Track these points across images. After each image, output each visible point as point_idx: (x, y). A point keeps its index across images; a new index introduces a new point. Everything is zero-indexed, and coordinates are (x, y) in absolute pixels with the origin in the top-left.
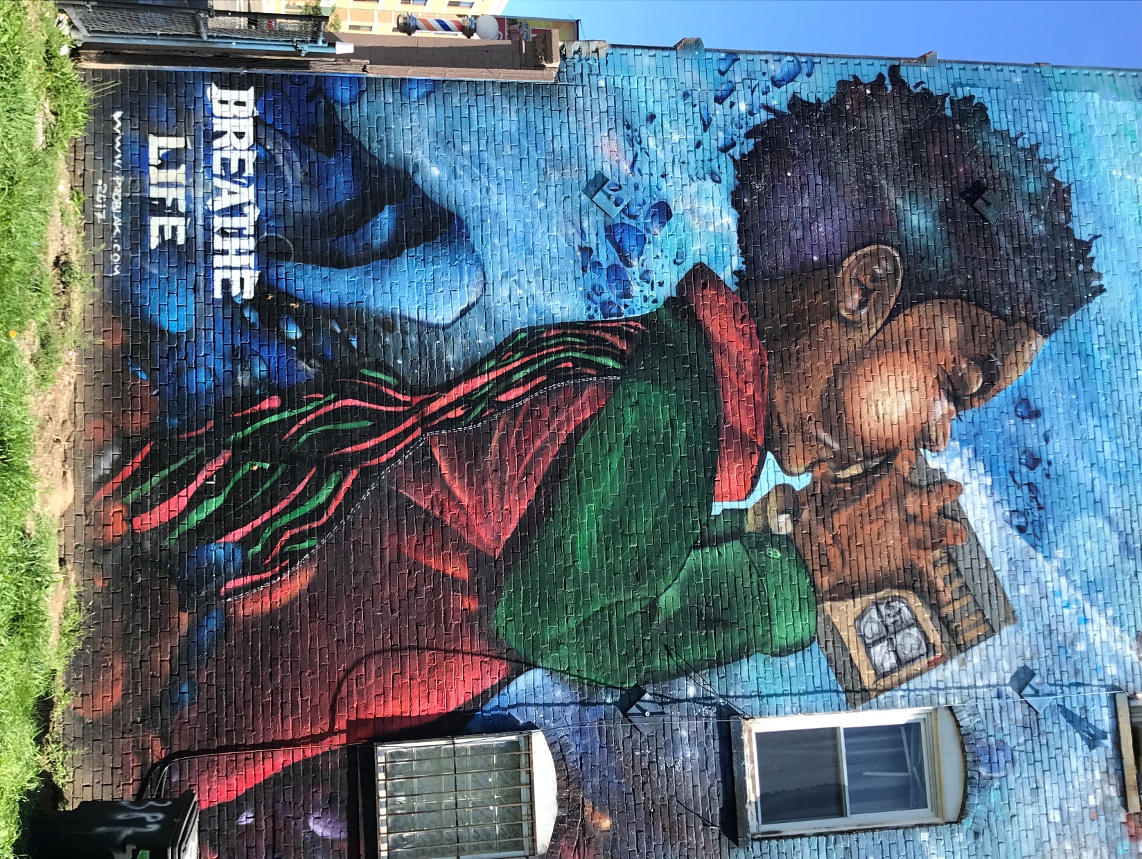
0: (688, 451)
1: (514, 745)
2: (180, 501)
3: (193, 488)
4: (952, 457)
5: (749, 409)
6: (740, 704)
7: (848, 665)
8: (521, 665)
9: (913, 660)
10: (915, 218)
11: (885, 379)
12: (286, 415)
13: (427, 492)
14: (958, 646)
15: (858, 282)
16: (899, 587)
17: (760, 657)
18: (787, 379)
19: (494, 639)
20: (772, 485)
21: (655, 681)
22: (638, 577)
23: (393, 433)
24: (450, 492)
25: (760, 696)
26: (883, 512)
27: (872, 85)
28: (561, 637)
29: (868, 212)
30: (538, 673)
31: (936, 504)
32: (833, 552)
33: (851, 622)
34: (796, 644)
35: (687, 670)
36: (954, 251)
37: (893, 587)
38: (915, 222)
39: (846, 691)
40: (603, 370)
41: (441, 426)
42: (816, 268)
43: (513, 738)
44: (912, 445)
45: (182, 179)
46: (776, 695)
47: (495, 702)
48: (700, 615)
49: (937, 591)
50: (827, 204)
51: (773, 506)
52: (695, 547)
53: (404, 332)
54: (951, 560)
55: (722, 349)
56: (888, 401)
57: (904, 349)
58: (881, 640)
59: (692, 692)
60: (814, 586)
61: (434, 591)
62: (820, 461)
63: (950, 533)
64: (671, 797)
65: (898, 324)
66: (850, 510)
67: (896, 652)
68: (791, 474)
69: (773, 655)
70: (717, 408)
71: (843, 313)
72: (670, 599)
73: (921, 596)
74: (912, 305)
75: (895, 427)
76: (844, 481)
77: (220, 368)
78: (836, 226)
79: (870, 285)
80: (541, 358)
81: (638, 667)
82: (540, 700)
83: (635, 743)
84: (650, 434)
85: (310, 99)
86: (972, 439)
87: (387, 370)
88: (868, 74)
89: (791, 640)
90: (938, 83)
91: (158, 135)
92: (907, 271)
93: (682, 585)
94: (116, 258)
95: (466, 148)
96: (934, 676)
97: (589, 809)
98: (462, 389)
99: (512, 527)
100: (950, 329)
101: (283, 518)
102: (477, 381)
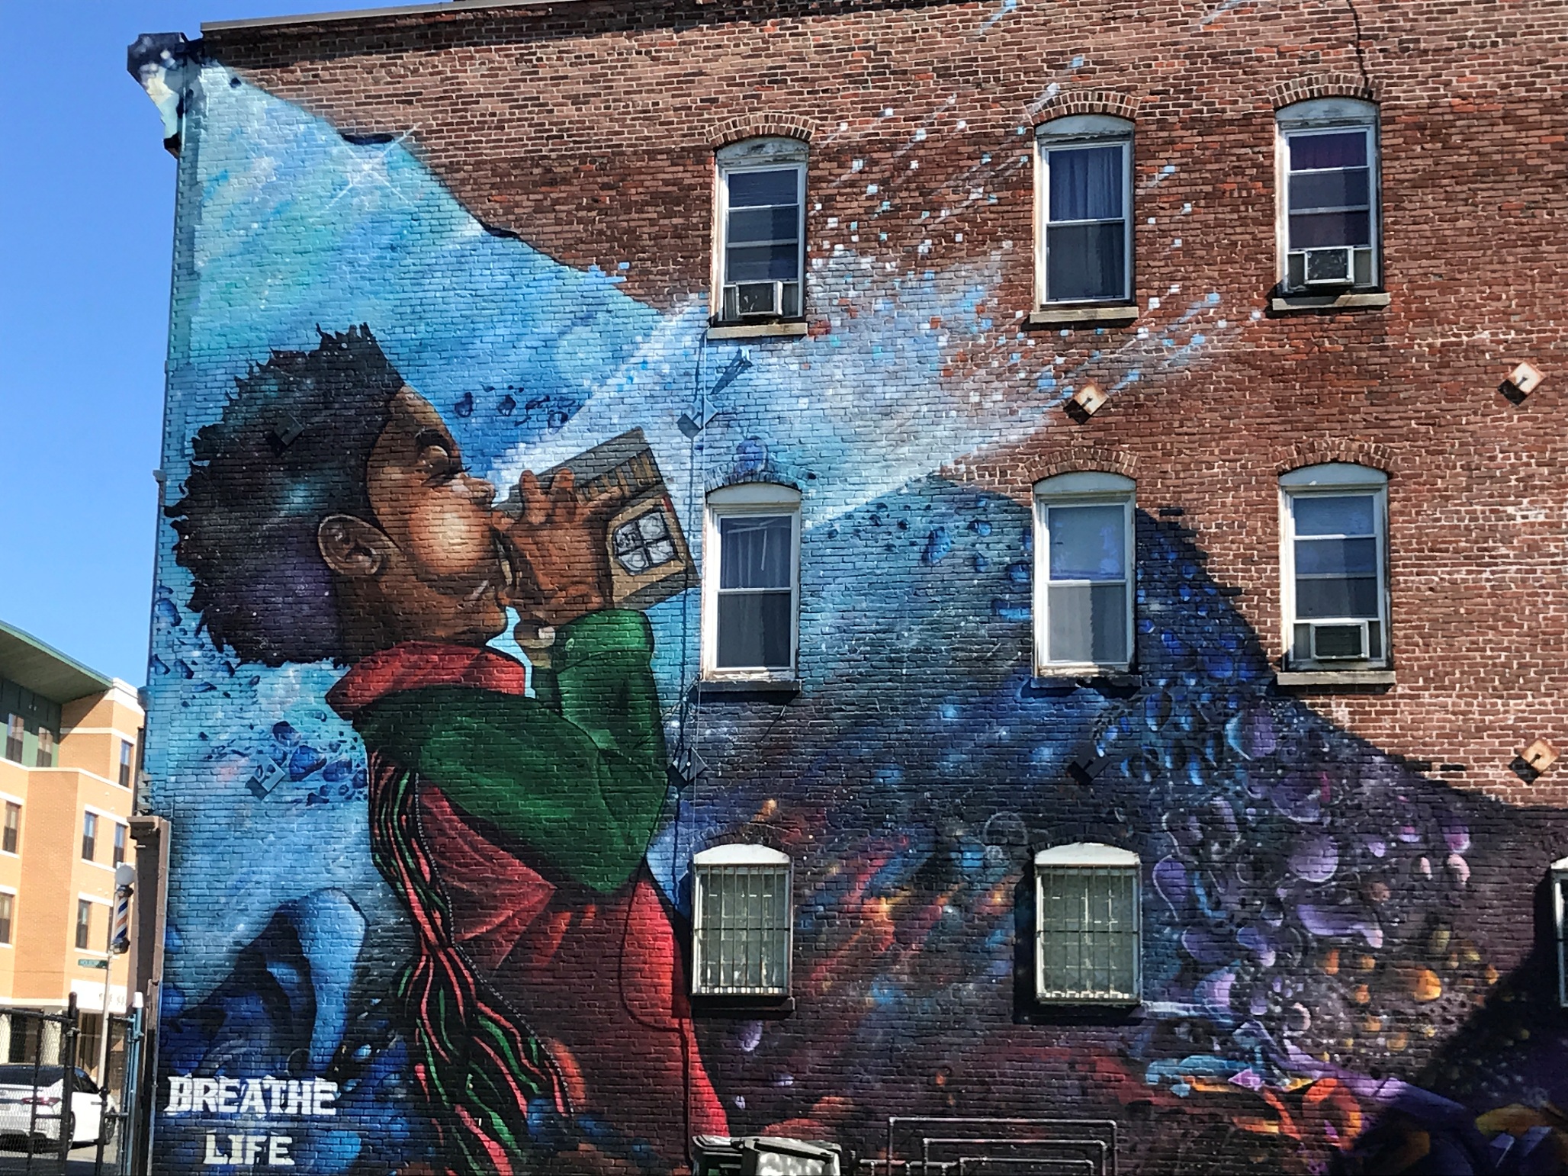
0: (482, 715)
1: (704, 879)
2: (492, 1146)
3: (483, 1137)
4: (500, 478)
5: (451, 660)
6: (689, 680)
7: (665, 584)
8: (643, 870)
9: (665, 525)
10: (296, 500)
11: (430, 536)
12: (430, 1059)
13: (500, 945)
14: (658, 483)
15: (349, 555)
16: (605, 533)
17: (653, 661)
18: (427, 624)
19: (620, 893)
20: (513, 642)
21: (665, 755)
22: (581, 765)
23: (450, 972)
24: (502, 925)
25: (683, 664)
26: (543, 543)
27: (181, 534)
28: (623, 835)
29: (290, 543)
30: (649, 855)
31: (539, 496)
32: (573, 591)
33: (630, 579)
34: (645, 629)
35: (659, 726)
36: (326, 466)
37: (605, 539)
38: (300, 500)
39: (686, 588)
40: (410, 788)
41: (447, 931)
42: (334, 594)
43: (698, 880)
44: (488, 514)
45: (240, 1138)
46: (684, 650)
48: (615, 713)
49: (611, 499)
50: (281, 581)
51: (531, 643)
52: (561, 713)
53: (369, 960)
54: (586, 485)
55: (398, 682)
56: (450, 534)
57: (407, 517)
58: (647, 552)
59: (676, 724)
60: (600, 610)
61: (580, 940)
62: (497, 598)
63: (564, 485)
64: (757, 747)
65: (386, 521)
66: (540, 574)
67: (658, 541)
68: (506, 624)
69: (652, 650)
70: (448, 688)
71: (374, 571)
72: (600, 739)
73: (614, 514)
74: (370, 507)
75: (473, 528)
76: (514, 577)
77: (391, 1112)
78: (300, 573)
79: (352, 545)
80: (397, 842)
81: (652, 769)
82: (671, 855)
83: (711, 775)
84: (466, 750)
85: (179, 1031)
86: (488, 457)
87: (400, 975)
88: (172, 536)
89: (641, 633)
90: (181, 472)
91: (204, 1156)
92: (342, 510)
93: (591, 727)
95: (223, 900)
96: (679, 507)
97: (760, 818)
98: (419, 912)
99: (533, 874)
100: (394, 473)
101: (513, 1062)
102: (413, 897)
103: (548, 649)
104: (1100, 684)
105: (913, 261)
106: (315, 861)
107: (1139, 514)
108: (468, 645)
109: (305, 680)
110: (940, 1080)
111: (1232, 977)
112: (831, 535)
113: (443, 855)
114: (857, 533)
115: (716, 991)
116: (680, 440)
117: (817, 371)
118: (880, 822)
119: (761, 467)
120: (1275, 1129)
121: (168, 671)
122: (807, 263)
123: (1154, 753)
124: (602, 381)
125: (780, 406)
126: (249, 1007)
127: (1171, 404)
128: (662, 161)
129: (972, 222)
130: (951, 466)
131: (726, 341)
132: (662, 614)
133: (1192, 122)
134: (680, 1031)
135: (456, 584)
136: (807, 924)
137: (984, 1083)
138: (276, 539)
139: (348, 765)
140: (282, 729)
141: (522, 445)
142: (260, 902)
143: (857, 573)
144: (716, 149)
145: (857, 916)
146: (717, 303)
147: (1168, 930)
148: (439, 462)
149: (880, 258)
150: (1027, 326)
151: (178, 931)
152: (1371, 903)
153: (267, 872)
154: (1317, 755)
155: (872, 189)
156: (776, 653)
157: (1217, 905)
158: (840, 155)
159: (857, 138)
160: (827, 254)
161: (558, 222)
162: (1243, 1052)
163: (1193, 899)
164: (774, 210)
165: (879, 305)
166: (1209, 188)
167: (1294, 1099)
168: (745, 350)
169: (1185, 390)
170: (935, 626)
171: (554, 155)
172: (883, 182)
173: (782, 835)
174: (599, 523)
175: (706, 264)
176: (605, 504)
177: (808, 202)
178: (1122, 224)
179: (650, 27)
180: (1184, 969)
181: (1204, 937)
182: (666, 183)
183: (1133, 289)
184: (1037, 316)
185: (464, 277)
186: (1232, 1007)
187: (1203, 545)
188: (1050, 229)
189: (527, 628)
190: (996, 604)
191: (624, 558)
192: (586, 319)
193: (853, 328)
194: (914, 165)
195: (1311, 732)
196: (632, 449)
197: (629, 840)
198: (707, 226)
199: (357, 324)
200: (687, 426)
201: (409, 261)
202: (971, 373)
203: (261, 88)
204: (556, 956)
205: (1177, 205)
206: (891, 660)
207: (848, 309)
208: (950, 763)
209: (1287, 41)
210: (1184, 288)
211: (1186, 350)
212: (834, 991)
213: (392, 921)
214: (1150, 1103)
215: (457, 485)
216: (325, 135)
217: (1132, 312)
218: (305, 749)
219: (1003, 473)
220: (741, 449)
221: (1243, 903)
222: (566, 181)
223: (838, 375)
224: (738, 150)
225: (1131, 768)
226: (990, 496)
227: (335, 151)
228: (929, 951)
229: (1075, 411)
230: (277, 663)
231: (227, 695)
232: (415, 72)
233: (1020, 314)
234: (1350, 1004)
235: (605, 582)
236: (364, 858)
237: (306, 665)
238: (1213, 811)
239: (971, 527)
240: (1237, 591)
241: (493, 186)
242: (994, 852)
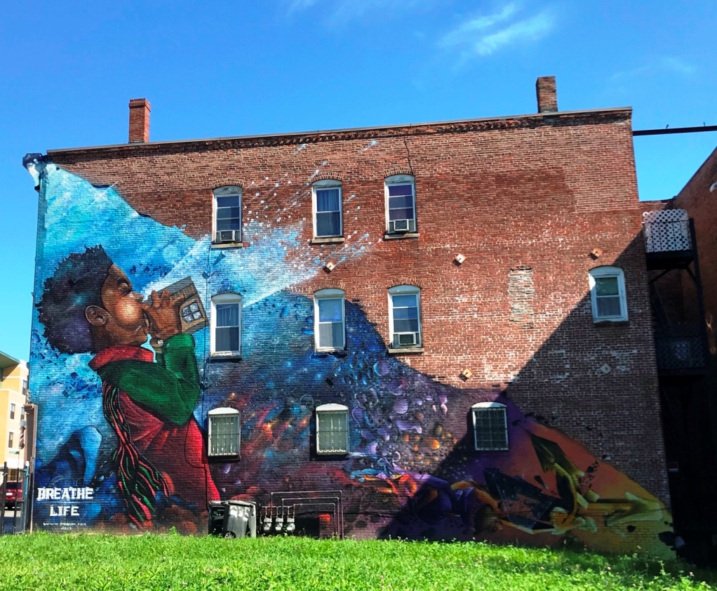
0: (139, 369)
1: (212, 419)
2: (144, 507)
3: (141, 504)
4: (145, 293)
5: (129, 352)
6: (207, 356)
7: (199, 326)
8: (192, 417)
9: (199, 307)
10: (78, 301)
11: (122, 312)
12: (124, 480)
14: (196, 294)
15: (95, 319)
16: (179, 310)
17: (195, 350)
18: (121, 340)
19: (185, 424)
21: (199, 380)
22: (172, 384)
23: (130, 451)
24: (146, 436)
25: (204, 351)
26: (159, 314)
29: (76, 315)
30: (194, 412)
31: (158, 298)
32: (169, 328)
33: (187, 325)
35: (197, 371)
36: (88, 290)
38: (80, 301)
39: (205, 327)
40: (116, 393)
41: (129, 439)
42: (91, 331)
43: (210, 419)
45: (62, 507)
46: (205, 346)
47: (201, 424)
48: (183, 367)
49: (181, 299)
50: (74, 327)
51: (156, 346)
52: (165, 368)
53: (103, 449)
55: (112, 358)
56: (129, 311)
57: (115, 306)
58: (193, 316)
59: (202, 370)
60: (178, 334)
61: (172, 440)
62: (144, 331)
63: (166, 295)
64: (228, 377)
65: (107, 307)
66: (158, 323)
67: (196, 312)
68: (147, 340)
69: (194, 347)
70: (128, 360)
71: (104, 323)
72: (178, 375)
73: (182, 304)
74: (102, 303)
75: (136, 309)
76: (150, 324)
77: (111, 497)
78: (80, 325)
79: (97, 315)
80: (112, 411)
81: (195, 385)
82: (201, 412)
83: (214, 386)
84: (134, 380)
85: (41, 473)
86: (141, 286)
87: (113, 453)
88: (38, 313)
90: (41, 293)
91: (50, 513)
92: (93, 304)
93: (175, 372)
94: (81, 524)
95: (55, 431)
96: (203, 301)
97: (229, 399)
98: (119, 433)
99: (157, 419)
100: (110, 292)
101: (150, 480)
102: (117, 428)
103: (161, 347)
104: (335, 354)
105: (275, 224)
106: (85, 417)
107: (346, 301)
108: (134, 346)
109: (81, 359)
110: (287, 480)
111: (377, 444)
112: (251, 309)
113: (127, 414)
114: (259, 308)
115: (216, 454)
116: (202, 280)
117: (246, 258)
118: (268, 399)
119: (229, 288)
120: (390, 491)
121: (36, 357)
122: (242, 224)
123: (352, 375)
124: (178, 262)
125: (235, 269)
126: (64, 465)
127: (355, 267)
128: (196, 193)
129: (294, 212)
130: (288, 287)
131: (217, 249)
132: (197, 335)
133: (360, 181)
134: (204, 468)
135: (131, 327)
136: (245, 432)
137: (301, 480)
138: (72, 314)
139: (96, 386)
140: (74, 375)
141: (152, 283)
142: (67, 430)
143: (260, 321)
144: (213, 190)
145: (260, 429)
146: (214, 238)
147: (357, 430)
148: (125, 288)
149: (265, 223)
150: (311, 244)
151: (41, 441)
152: (418, 419)
153: (70, 421)
154: (401, 374)
155: (262, 202)
156: (234, 347)
157: (372, 422)
158: (252, 191)
159: (257, 186)
160: (249, 222)
161: (163, 212)
162: (380, 467)
163: (364, 420)
164: (232, 209)
165: (265, 238)
166: (365, 202)
167: (396, 481)
168: (223, 252)
169: (359, 263)
170: (284, 337)
171: (161, 191)
172: (266, 200)
173: (236, 404)
174: (177, 307)
175: (211, 225)
176: (179, 301)
177: (242, 206)
178: (339, 213)
179: (191, 151)
180: (362, 442)
181: (368, 432)
182: (197, 200)
183: (343, 232)
184: (314, 241)
185: (133, 230)
186: (377, 453)
187: (365, 310)
188: (317, 214)
189: (154, 340)
190: (303, 330)
191: (185, 318)
192: (172, 242)
193: (257, 245)
194: (275, 194)
195: (399, 367)
196: (188, 283)
197: (187, 407)
198: (211, 213)
199: (98, 244)
200: (205, 276)
201: (114, 225)
202: (294, 258)
203: (66, 170)
204: (164, 445)
205: (356, 207)
206: (271, 348)
207: (255, 239)
208: (289, 380)
209: (387, 157)
210: (358, 232)
211: (359, 251)
212: (254, 453)
213: (111, 436)
214: (352, 485)
215: (131, 295)
216: (87, 185)
217: (343, 239)
218: (81, 381)
219: (304, 289)
220: (222, 283)
221: (380, 421)
222: (165, 199)
223: (253, 259)
224: (220, 190)
225: (345, 380)
226: (301, 296)
227: (90, 190)
228: (284, 439)
229: (326, 270)
230: (72, 354)
231: (56, 364)
232: (116, 165)
233: (309, 240)
234: (413, 451)
235: (179, 325)
236: (101, 416)
237: (82, 354)
238: (370, 392)
239: (295, 306)
240: (376, 324)
241: (142, 201)
242: (303, 407)
